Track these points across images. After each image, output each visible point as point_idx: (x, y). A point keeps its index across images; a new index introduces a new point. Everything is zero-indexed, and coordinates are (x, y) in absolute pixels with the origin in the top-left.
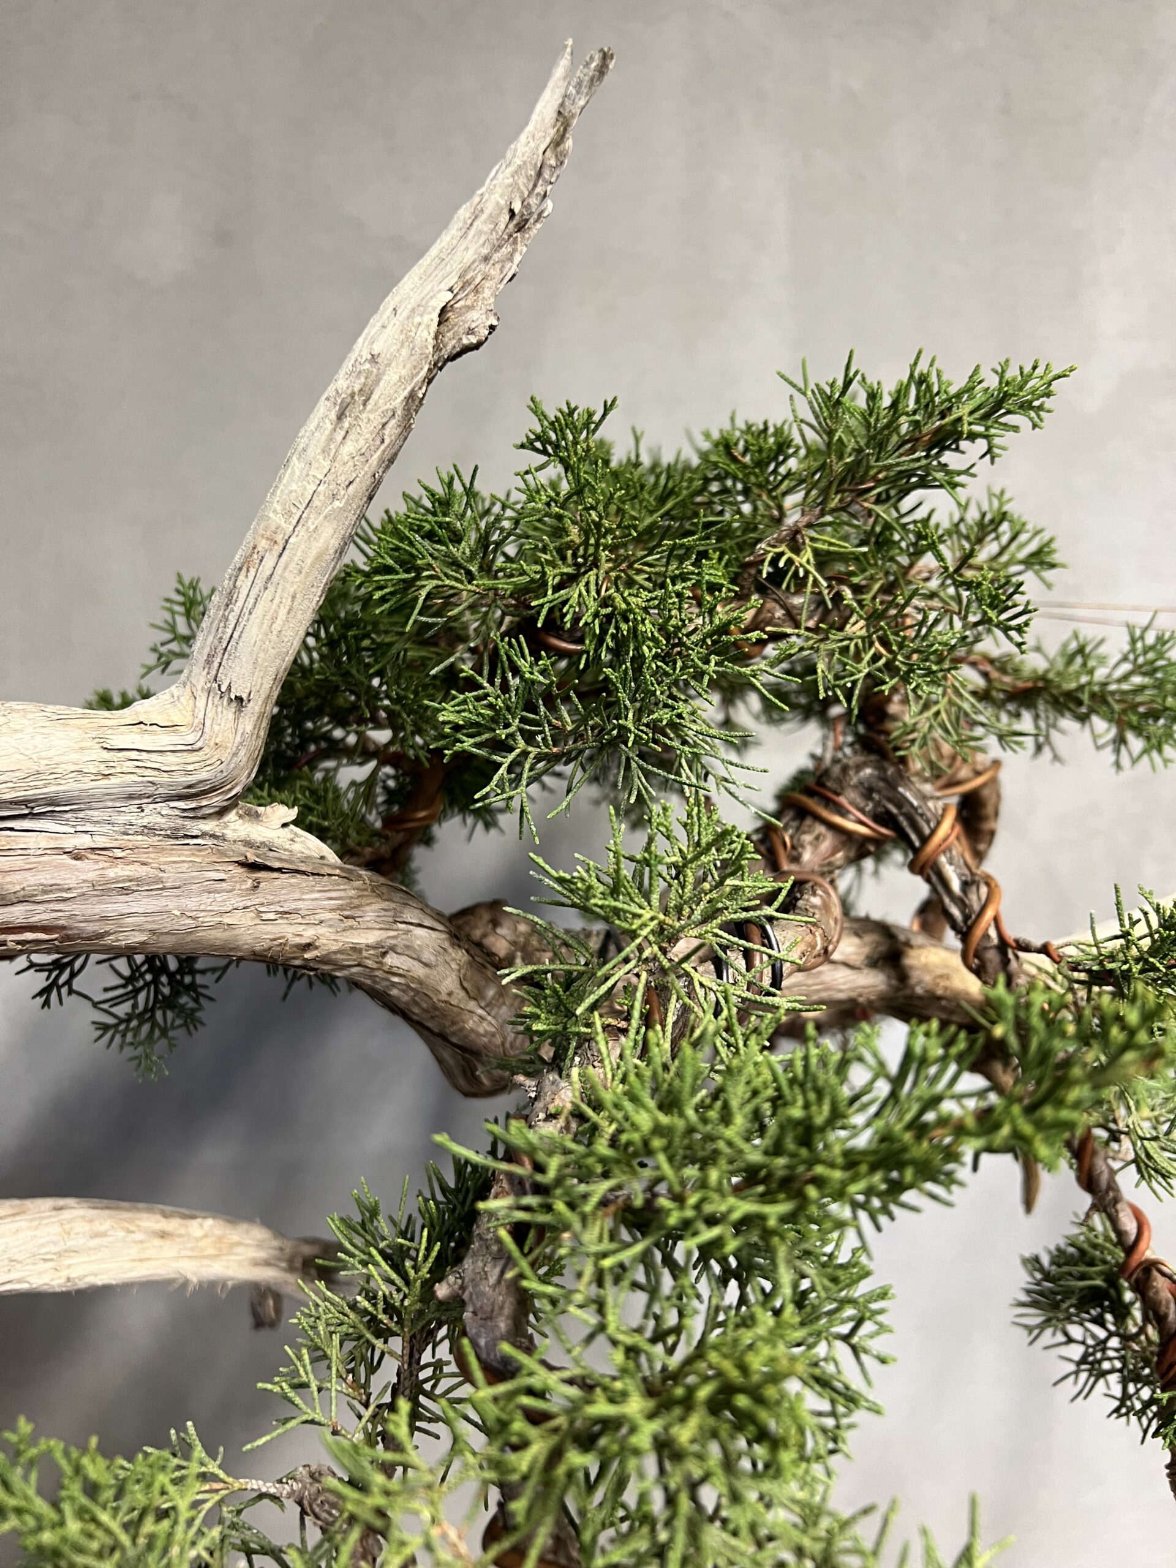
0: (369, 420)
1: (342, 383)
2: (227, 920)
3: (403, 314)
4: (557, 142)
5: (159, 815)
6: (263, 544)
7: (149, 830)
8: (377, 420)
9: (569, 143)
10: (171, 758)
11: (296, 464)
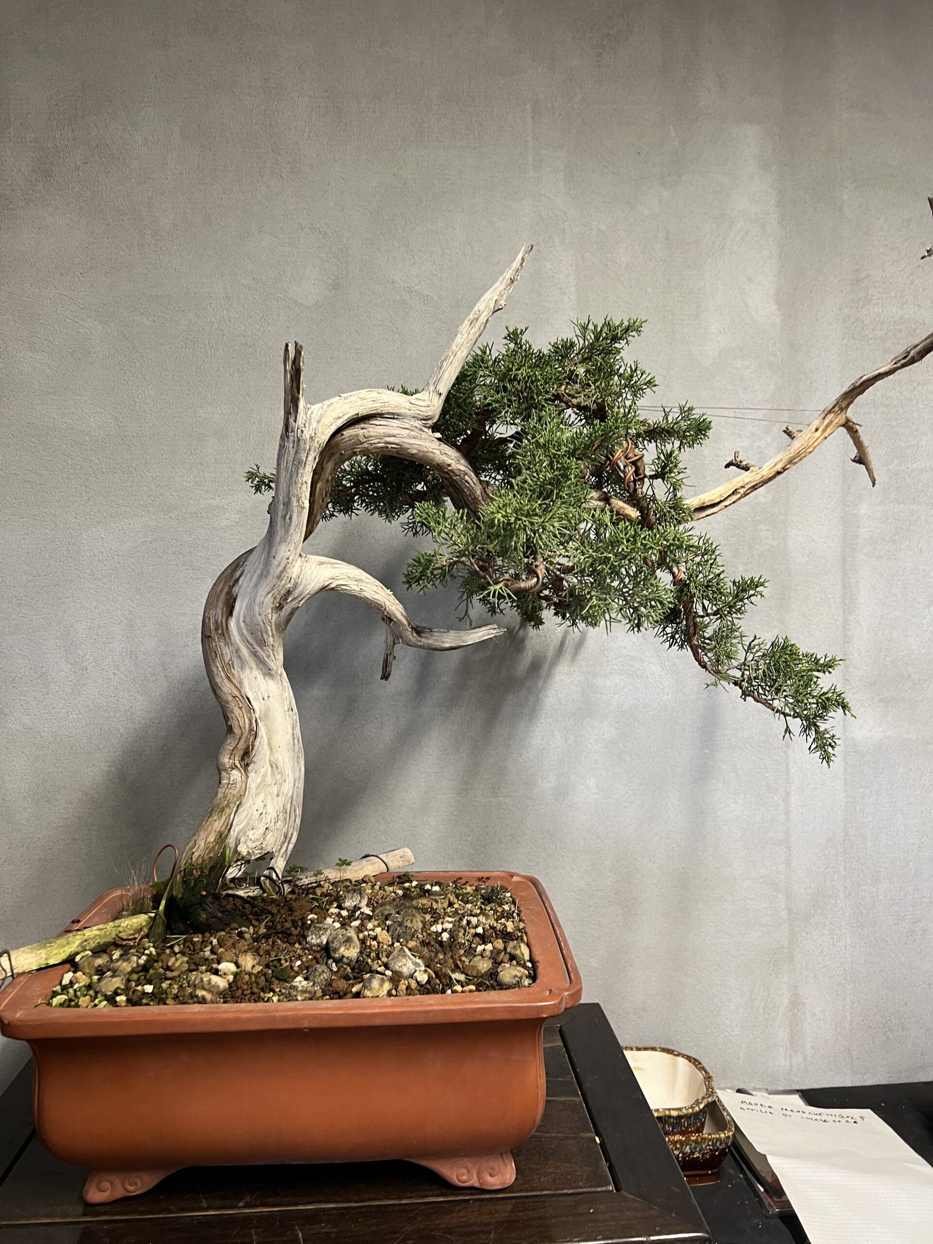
0: (478, 324)
1: (471, 316)
2: (434, 451)
3: (486, 301)
4: (522, 264)
5: (418, 424)
6: (450, 354)
7: (416, 427)
8: (479, 324)
9: (524, 264)
10: (423, 408)
11: (459, 335)
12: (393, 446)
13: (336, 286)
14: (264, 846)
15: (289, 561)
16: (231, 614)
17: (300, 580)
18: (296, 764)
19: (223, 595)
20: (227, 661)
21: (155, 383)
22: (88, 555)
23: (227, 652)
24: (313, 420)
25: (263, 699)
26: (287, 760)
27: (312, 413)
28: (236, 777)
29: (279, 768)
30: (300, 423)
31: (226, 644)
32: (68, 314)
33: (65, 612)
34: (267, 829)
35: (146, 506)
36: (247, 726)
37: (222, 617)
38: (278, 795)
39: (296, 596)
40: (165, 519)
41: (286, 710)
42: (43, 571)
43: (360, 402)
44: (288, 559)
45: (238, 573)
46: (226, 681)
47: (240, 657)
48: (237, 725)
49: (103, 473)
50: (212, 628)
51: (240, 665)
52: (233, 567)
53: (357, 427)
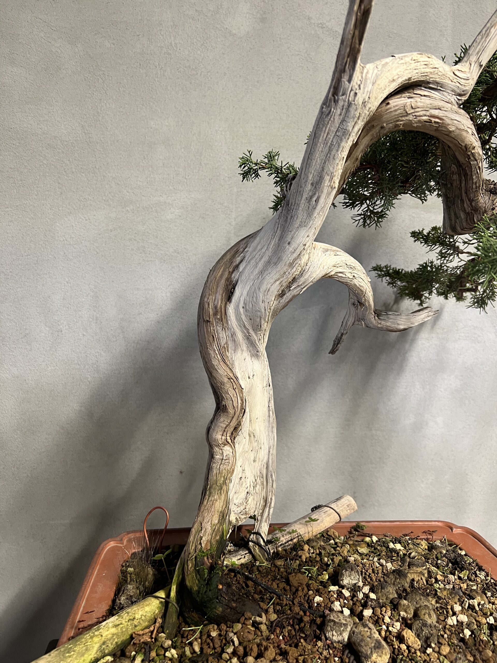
12: (437, 120)
13: (263, 20)
14: (247, 510)
15: (306, 247)
16: (229, 298)
17: (308, 267)
18: (270, 434)
19: (223, 281)
20: (222, 344)
21: (114, 97)
22: (62, 239)
23: (223, 336)
24: (369, 81)
25: (249, 378)
26: (262, 429)
27: (367, 73)
28: (228, 453)
29: (256, 436)
30: (355, 84)
31: (224, 328)
32: (42, 35)
33: (43, 285)
34: (247, 493)
35: (108, 201)
36: (240, 405)
37: (221, 303)
38: (254, 461)
39: (300, 283)
40: (123, 212)
41: (265, 385)
42: (25, 252)
43: (413, 65)
44: (305, 245)
45: (238, 259)
46: (222, 363)
47: (234, 341)
48: (231, 406)
49: (73, 172)
50: (211, 313)
51: (233, 348)
52: (233, 252)
53: (404, 95)
